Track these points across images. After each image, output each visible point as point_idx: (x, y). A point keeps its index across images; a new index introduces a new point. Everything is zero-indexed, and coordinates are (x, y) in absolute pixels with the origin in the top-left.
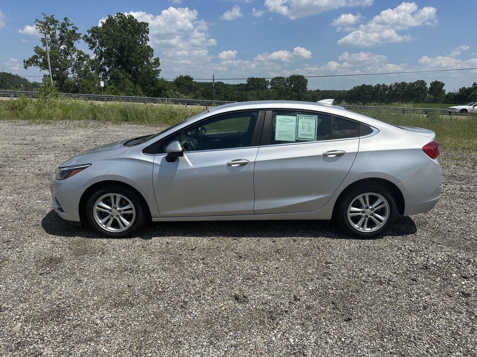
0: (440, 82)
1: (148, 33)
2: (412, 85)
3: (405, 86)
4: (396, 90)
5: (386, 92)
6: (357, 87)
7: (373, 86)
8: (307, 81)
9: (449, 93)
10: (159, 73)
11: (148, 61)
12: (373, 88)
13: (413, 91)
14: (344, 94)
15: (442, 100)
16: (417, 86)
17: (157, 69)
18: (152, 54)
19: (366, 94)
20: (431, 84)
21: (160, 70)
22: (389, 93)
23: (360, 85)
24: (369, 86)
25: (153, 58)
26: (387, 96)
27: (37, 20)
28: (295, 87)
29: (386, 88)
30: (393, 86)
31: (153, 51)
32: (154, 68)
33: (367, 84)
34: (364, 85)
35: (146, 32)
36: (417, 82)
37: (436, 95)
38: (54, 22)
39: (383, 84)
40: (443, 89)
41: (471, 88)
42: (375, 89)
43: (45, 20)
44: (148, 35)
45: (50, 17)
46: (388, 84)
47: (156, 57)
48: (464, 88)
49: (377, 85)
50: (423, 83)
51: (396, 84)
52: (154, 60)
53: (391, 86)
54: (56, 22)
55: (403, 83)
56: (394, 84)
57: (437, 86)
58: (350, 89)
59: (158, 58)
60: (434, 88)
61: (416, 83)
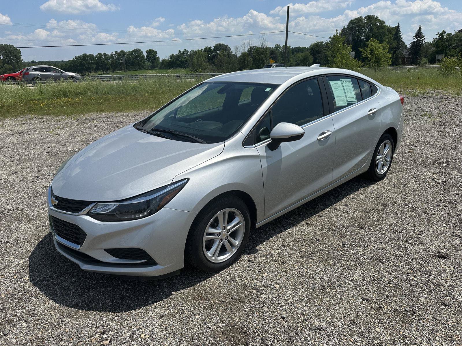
2: (131, 53)
3: (125, 55)
4: (118, 59)
5: (109, 61)
6: (78, 56)
7: (95, 55)
8: (19, 52)
9: (163, 60)
12: (96, 57)
13: (133, 59)
14: (66, 64)
15: (159, 66)
16: (135, 54)
19: (89, 63)
20: (146, 52)
22: (112, 61)
23: (81, 54)
24: (90, 55)
26: (111, 64)
28: (6, 58)
29: (107, 57)
30: (114, 55)
33: (88, 54)
34: (85, 55)
36: (135, 51)
37: (153, 62)
39: (104, 53)
40: (157, 56)
41: (178, 55)
42: (98, 58)
46: (109, 53)
48: (173, 55)
49: (98, 54)
50: (139, 51)
51: (116, 52)
53: (112, 55)
55: (122, 51)
56: (114, 53)
57: (152, 54)
58: (72, 59)
60: (150, 55)
61: (133, 51)
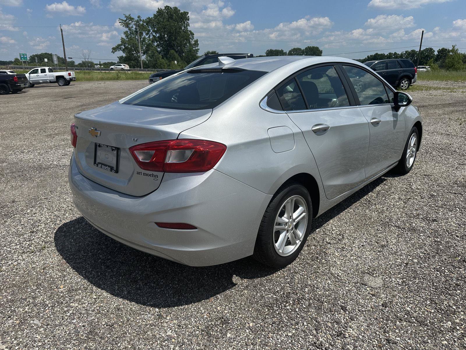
0: (446, 49)
1: (189, 20)
3: (415, 54)
4: (407, 58)
6: (371, 56)
7: (386, 54)
10: (198, 52)
11: (189, 42)
12: (385, 57)
17: (196, 48)
18: (193, 37)
20: (438, 52)
21: (199, 49)
25: (194, 40)
27: (120, 19)
29: (397, 56)
30: (404, 54)
31: (194, 35)
32: (194, 48)
35: (187, 19)
38: (132, 19)
39: (395, 53)
43: (125, 19)
44: (189, 22)
45: (128, 16)
46: (399, 52)
47: (196, 39)
49: (389, 53)
51: (406, 52)
52: (194, 41)
53: (402, 54)
54: (133, 19)
59: (197, 39)
